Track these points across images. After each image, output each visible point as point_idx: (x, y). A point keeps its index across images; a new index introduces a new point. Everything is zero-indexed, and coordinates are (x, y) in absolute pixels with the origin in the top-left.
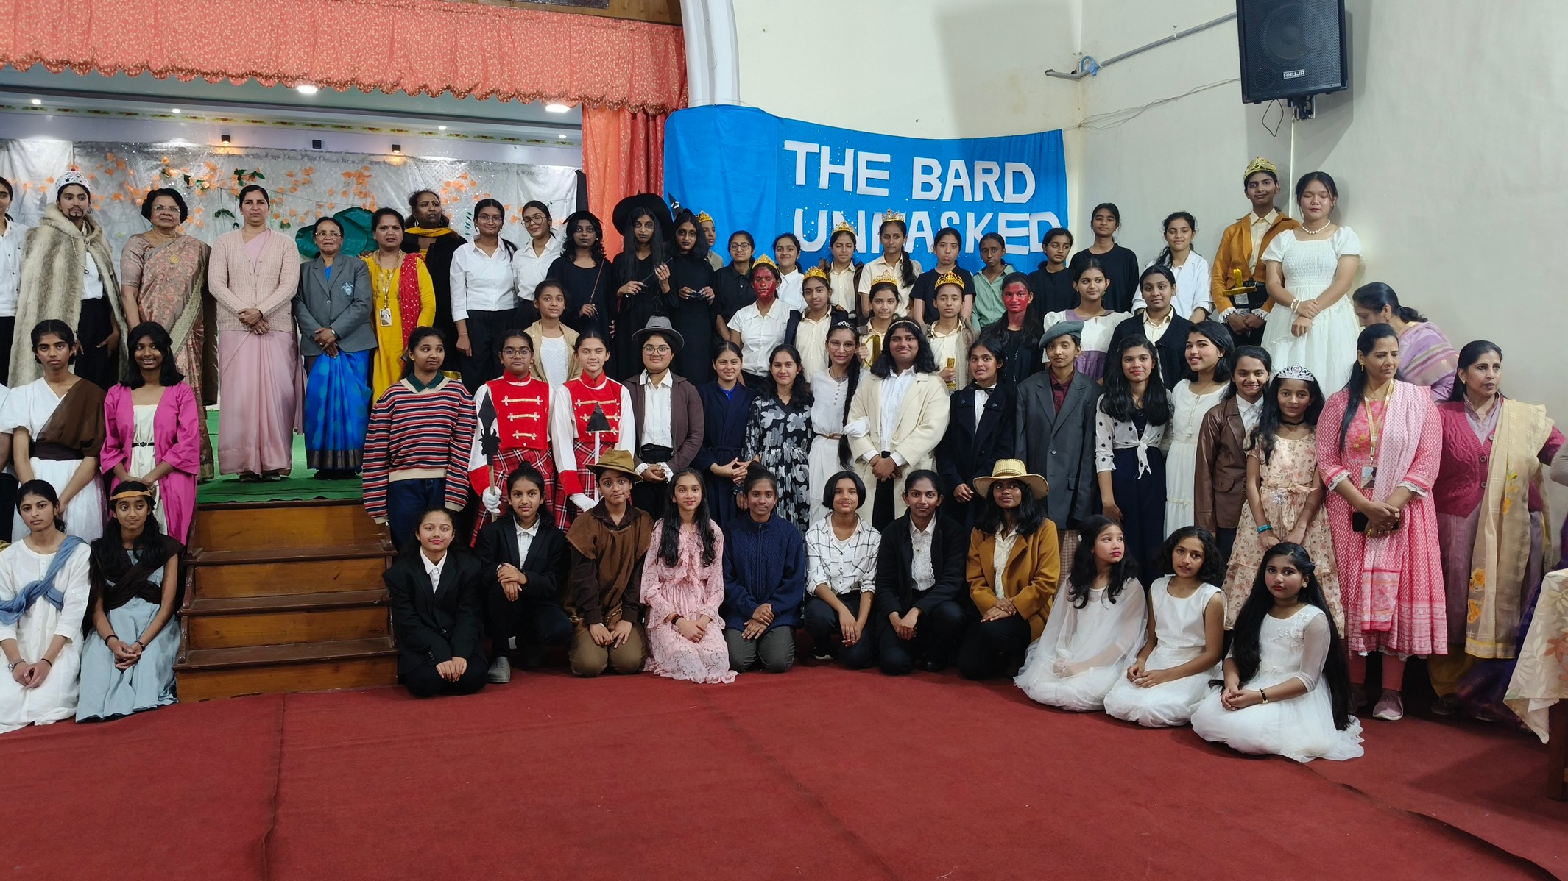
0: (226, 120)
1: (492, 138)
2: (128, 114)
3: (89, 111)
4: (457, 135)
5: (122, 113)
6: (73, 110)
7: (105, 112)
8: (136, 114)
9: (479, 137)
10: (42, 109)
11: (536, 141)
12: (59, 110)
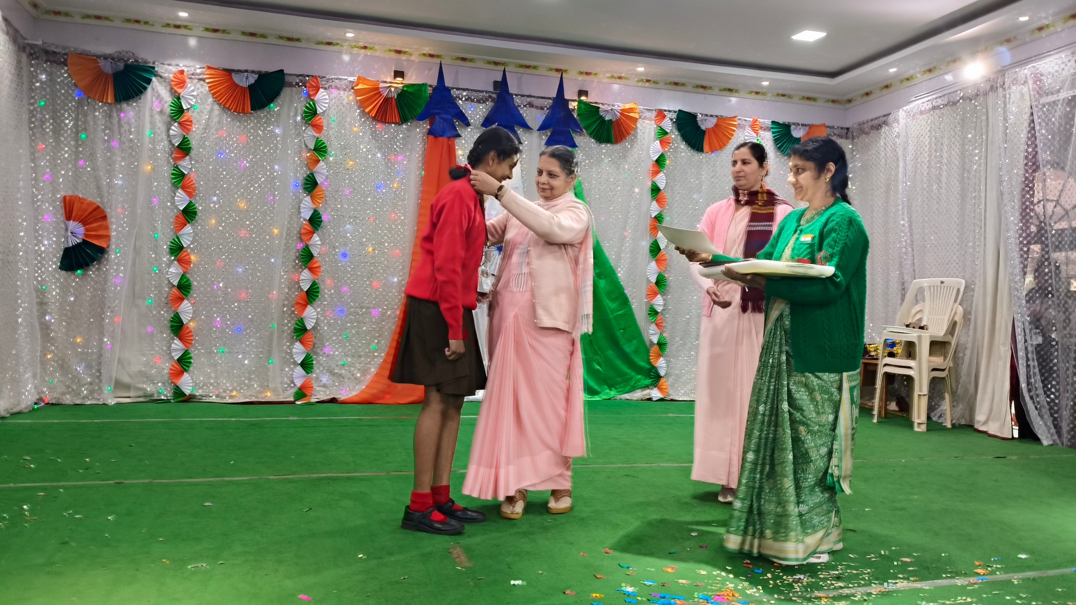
0: (399, 52)
1: (683, 85)
2: (290, 39)
3: (244, 33)
4: (648, 81)
5: (281, 38)
6: (224, 31)
7: (263, 36)
8: (298, 40)
9: (670, 83)
10: (186, 27)
11: (730, 90)
12: (207, 30)
